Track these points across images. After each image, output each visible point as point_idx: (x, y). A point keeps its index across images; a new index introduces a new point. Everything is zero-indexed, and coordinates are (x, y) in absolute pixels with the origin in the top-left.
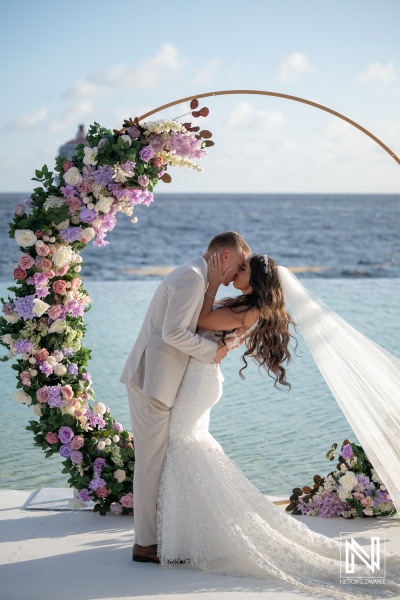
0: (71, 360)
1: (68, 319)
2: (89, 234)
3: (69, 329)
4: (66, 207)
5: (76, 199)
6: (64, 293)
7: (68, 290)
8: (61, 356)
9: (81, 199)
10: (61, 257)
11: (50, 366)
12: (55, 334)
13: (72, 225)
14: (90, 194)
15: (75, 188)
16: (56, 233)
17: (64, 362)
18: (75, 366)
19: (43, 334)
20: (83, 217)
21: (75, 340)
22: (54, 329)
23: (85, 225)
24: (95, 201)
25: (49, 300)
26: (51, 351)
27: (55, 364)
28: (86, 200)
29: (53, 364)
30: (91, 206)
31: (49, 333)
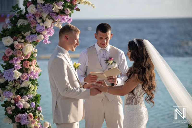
0: (32, 100)
1: (30, 80)
2: (41, 38)
3: (31, 85)
4: (29, 25)
5: (34, 21)
6: (28, 67)
7: (30, 65)
8: (27, 99)
9: (36, 21)
10: (27, 49)
11: (21, 104)
12: (24, 88)
13: (32, 33)
14: (41, 18)
15: (33, 15)
16: (24, 37)
17: (28, 102)
18: (34, 103)
19: (18, 88)
20: (38, 29)
21: (34, 90)
22: (23, 85)
23: (38, 34)
24: (43, 21)
25: (21, 71)
26: (22, 96)
28: (39, 21)
29: (23, 103)
30: (41, 24)
31: (21, 87)
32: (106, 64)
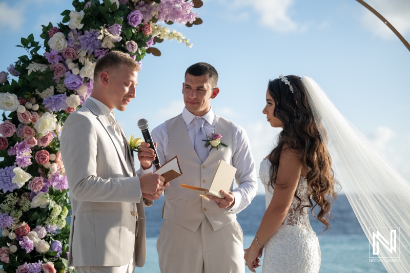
0: (56, 237)
1: (51, 192)
2: (74, 101)
3: (52, 204)
4: (50, 73)
5: (61, 65)
6: (47, 165)
7: (52, 162)
8: (44, 232)
9: (66, 66)
10: (44, 124)
11: (30, 242)
12: (38, 209)
13: (56, 93)
14: (76, 61)
15: (60, 54)
16: (39, 101)
17: (47, 239)
18: (60, 244)
19: (25, 209)
20: (68, 82)
21: (59, 217)
22: (36, 202)
23: (70, 92)
24: (81, 66)
25: (29, 170)
26: (33, 227)
27: (37, 240)
28: (71, 65)
29: (35, 240)
30: (76, 71)
31: (31, 208)
32: (206, 148)
